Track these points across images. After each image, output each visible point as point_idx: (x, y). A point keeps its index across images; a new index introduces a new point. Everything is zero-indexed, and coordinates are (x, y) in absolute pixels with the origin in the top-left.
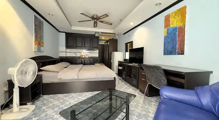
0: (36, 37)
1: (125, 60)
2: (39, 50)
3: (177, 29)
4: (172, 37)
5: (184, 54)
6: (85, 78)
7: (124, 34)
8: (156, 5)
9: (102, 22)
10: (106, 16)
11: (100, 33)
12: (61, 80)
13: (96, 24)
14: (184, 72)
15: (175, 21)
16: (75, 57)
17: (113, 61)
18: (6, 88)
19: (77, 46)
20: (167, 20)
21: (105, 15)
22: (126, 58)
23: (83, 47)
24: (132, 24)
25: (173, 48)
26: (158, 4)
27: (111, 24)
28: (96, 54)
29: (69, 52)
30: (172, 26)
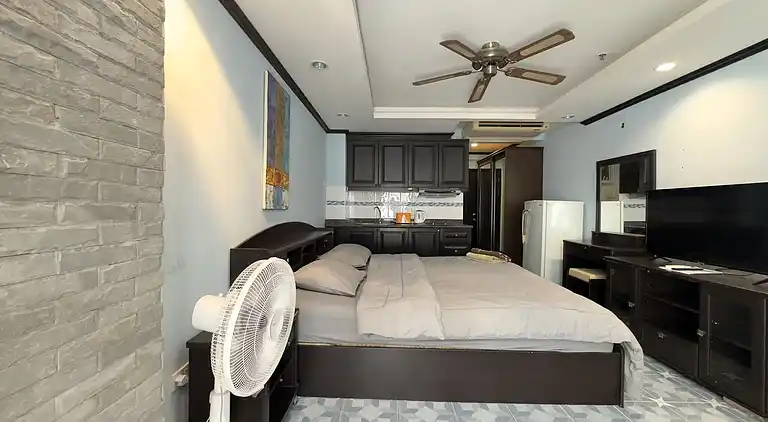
0: (271, 155)
1: (599, 236)
2: (277, 204)
6: (473, 335)
7: (586, 123)
9: (518, 73)
10: (562, 38)
11: (476, 127)
12: (372, 338)
13: (483, 87)
16: (377, 220)
17: (530, 237)
18: (182, 373)
19: (383, 181)
21: (555, 34)
22: (603, 230)
23: (406, 185)
24: (668, 69)
27: (560, 79)
28: (451, 208)
29: (356, 203)
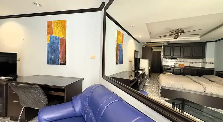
3: (59, 40)
4: (55, 46)
5: (65, 65)
8: (34, 3)
14: (63, 87)
15: (58, 31)
20: (49, 26)
25: (56, 57)
26: (37, 3)
30: (54, 35)
